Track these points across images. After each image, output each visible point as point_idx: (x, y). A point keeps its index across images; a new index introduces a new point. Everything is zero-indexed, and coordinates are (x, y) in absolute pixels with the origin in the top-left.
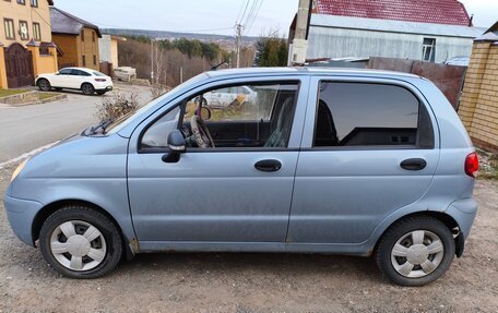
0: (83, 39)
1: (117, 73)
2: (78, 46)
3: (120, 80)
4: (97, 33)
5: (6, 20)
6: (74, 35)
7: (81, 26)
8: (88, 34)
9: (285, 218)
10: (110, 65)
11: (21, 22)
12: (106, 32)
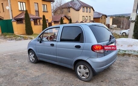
0: (102, 19)
1: (111, 27)
2: (100, 21)
3: (111, 28)
4: (106, 16)
5: (83, 16)
6: (99, 18)
7: (101, 15)
8: (103, 17)
9: (56, 57)
10: (109, 25)
11: (86, 16)
12: (109, 16)
